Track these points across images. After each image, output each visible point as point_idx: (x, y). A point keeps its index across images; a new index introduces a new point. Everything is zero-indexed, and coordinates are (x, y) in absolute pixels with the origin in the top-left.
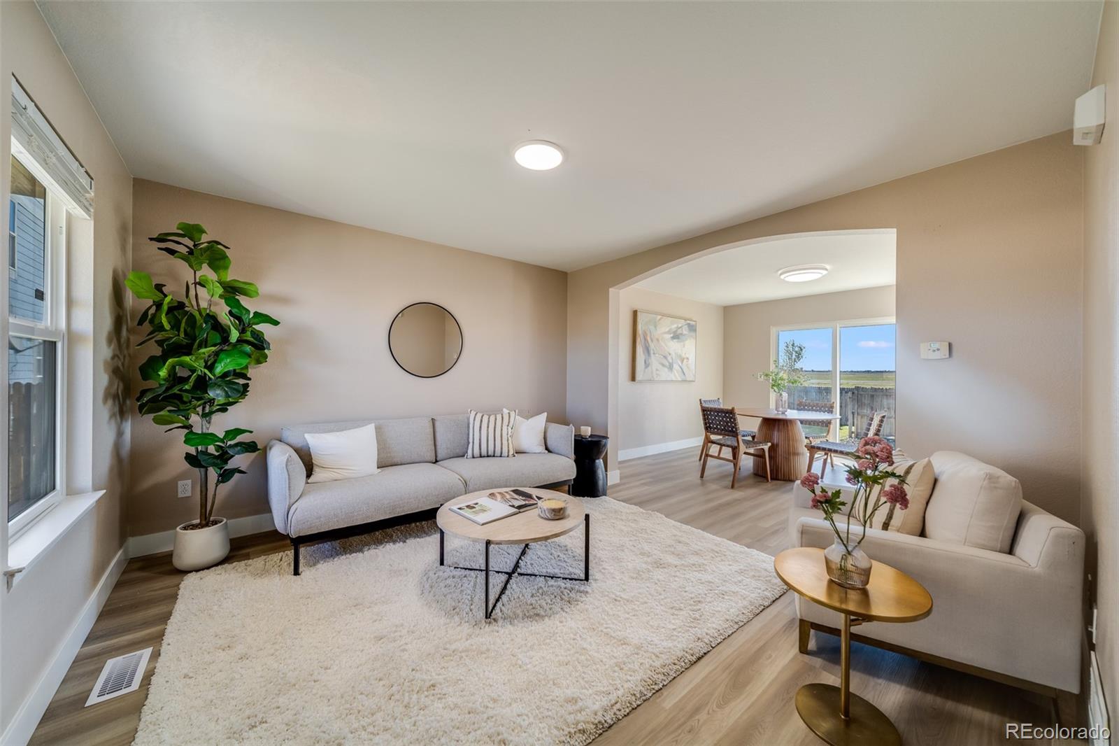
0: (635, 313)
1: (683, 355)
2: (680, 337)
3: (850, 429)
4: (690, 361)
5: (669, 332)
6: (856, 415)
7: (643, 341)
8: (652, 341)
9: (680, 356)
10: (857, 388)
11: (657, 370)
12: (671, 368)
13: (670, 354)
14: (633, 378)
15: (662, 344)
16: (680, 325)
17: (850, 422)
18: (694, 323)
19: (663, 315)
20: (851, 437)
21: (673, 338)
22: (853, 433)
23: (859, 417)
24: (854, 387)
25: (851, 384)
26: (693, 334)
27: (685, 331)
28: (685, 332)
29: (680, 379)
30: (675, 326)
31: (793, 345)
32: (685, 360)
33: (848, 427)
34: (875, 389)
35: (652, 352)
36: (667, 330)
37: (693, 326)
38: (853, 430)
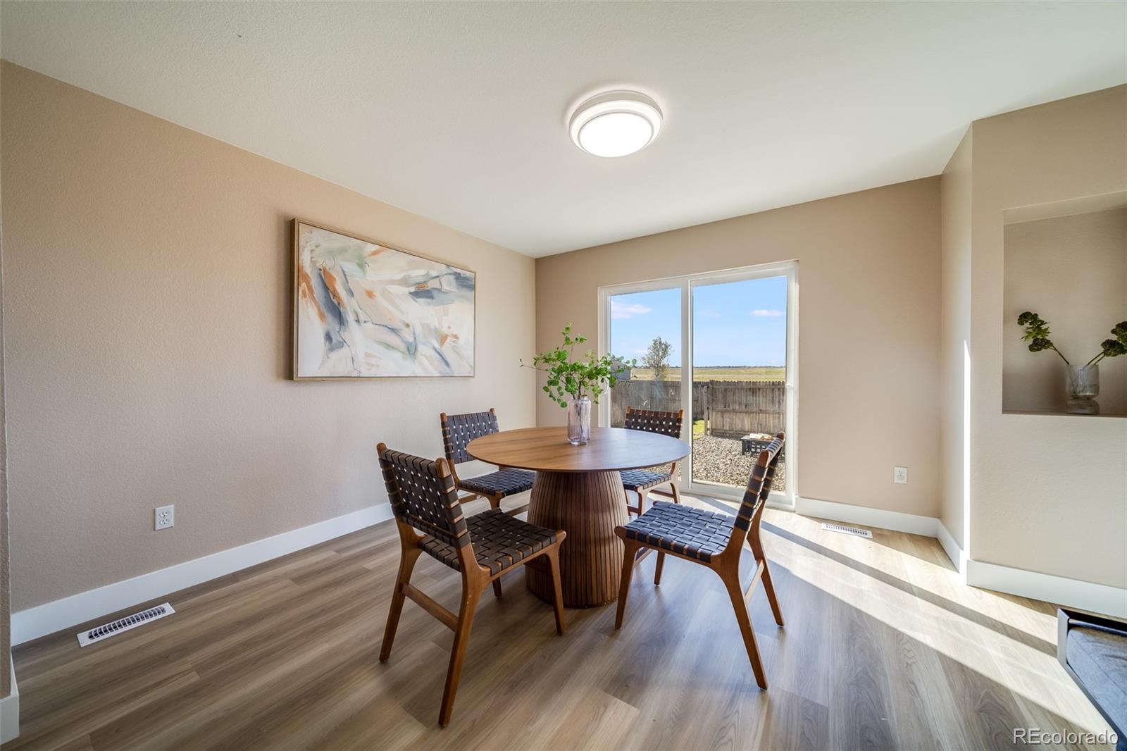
0: (290, 229)
1: (445, 330)
2: (435, 294)
3: (706, 423)
4: (461, 342)
5: (404, 282)
6: (711, 412)
7: (318, 291)
8: (351, 293)
9: (436, 330)
10: (712, 382)
11: (368, 355)
12: (411, 350)
13: (408, 326)
14: (288, 371)
15: (385, 303)
16: (434, 274)
17: (705, 416)
18: (468, 274)
19: (386, 246)
20: (706, 434)
21: (416, 295)
22: (708, 429)
23: (714, 413)
24: (708, 381)
25: (706, 378)
26: (465, 292)
27: (448, 284)
28: (445, 287)
29: (437, 374)
30: (423, 272)
31: (660, 343)
32: (449, 340)
33: (703, 422)
34: (728, 382)
35: (350, 318)
36: (400, 276)
37: (466, 279)
38: (709, 427)
